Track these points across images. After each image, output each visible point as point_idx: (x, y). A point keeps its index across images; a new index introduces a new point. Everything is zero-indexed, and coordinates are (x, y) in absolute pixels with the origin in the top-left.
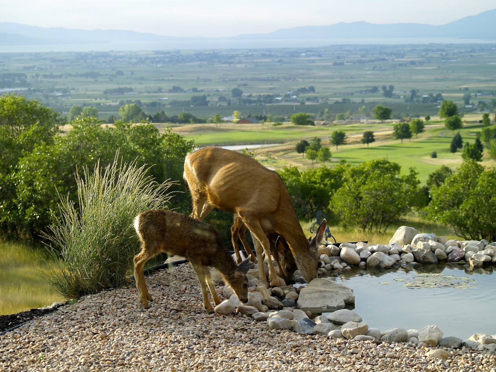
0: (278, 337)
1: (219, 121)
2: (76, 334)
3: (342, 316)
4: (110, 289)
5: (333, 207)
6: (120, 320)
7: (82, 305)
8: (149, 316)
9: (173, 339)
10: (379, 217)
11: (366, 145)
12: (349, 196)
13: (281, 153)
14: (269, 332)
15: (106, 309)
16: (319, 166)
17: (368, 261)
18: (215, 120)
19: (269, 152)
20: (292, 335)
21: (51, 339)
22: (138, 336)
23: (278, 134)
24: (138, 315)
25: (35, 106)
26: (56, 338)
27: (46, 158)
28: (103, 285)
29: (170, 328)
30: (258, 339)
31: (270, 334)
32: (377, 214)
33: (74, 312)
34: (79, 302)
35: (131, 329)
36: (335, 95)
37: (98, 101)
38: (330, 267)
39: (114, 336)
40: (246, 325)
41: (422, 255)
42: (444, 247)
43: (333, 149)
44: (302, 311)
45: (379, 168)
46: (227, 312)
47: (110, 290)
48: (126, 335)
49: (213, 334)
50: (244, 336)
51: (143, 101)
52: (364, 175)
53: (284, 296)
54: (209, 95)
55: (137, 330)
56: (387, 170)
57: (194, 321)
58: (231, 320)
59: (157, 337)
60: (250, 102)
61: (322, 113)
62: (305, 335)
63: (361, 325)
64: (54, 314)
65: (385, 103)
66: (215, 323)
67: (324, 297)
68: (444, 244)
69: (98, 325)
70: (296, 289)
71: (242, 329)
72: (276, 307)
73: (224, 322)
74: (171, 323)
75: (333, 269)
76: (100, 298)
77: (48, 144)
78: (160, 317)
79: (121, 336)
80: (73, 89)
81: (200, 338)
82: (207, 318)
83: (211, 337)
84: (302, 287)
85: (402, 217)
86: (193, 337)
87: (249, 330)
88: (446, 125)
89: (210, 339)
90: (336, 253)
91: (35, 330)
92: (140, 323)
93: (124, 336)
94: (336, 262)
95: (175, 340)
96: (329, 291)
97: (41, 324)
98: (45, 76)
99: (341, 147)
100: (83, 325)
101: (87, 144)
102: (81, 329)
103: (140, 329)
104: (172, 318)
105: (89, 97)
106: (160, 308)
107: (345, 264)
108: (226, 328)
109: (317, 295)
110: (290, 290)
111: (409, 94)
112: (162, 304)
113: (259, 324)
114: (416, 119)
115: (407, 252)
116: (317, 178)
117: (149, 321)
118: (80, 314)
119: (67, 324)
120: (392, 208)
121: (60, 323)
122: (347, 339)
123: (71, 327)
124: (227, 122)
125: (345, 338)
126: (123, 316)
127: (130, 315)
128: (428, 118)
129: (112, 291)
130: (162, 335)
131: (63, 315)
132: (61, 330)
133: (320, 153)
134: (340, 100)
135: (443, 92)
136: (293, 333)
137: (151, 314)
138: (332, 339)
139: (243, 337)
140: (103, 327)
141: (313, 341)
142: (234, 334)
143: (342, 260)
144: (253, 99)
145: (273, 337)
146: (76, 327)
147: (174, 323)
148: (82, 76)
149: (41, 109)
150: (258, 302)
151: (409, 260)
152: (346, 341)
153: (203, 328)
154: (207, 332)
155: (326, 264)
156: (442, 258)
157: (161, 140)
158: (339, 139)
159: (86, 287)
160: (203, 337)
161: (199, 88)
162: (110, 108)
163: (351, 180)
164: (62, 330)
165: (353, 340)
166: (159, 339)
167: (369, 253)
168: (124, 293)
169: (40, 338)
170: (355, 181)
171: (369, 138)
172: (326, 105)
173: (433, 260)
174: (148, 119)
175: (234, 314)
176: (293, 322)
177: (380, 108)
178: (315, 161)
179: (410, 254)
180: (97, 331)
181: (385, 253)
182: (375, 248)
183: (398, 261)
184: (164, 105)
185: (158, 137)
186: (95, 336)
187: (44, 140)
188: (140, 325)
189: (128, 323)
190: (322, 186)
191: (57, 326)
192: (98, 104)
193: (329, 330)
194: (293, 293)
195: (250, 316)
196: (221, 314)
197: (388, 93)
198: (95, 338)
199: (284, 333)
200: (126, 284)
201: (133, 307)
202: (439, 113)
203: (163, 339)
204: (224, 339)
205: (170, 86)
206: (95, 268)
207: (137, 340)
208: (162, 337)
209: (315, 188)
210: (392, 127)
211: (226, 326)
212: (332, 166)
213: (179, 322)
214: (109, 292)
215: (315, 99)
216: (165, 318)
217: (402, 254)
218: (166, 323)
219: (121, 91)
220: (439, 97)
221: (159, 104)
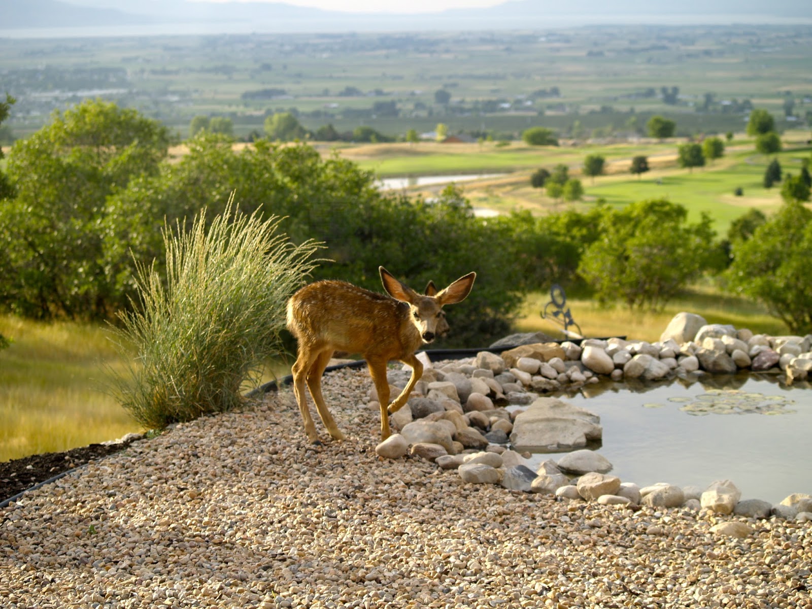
0: (474, 497)
1: (415, 139)
2: (151, 489)
3: (580, 461)
4: (214, 413)
5: (584, 271)
6: (223, 467)
7: (167, 439)
8: (271, 460)
9: (305, 500)
10: (654, 287)
11: (636, 177)
12: (609, 254)
13: (509, 188)
14: (461, 488)
15: (204, 447)
16: (565, 208)
17: (626, 368)
18: (408, 136)
19: (489, 186)
20: (497, 494)
21: (112, 499)
22: (250, 493)
23: (504, 159)
24: (254, 458)
25: (132, 118)
26: (119, 497)
27: (148, 196)
28: (203, 407)
29: (302, 481)
30: (442, 501)
31: (463, 492)
32: (651, 282)
33: (152, 452)
34: (164, 435)
35: (240, 482)
36: (590, 100)
37: (233, 109)
38: (565, 378)
39: (211, 494)
40: (425, 476)
41: (711, 360)
42: (746, 346)
43: (586, 182)
44: (516, 454)
45: (654, 212)
46: (395, 455)
47: (214, 416)
48: (232, 493)
49: (370, 491)
50: (419, 495)
51: (302, 109)
52: (632, 223)
53: (490, 425)
54: (400, 101)
55: (250, 484)
56: (667, 215)
57: (342, 470)
58: (401, 468)
59: (281, 496)
60: (462, 110)
61: (570, 129)
62: (519, 494)
63: (609, 478)
64: (120, 455)
65: (666, 114)
66: (376, 472)
67: (553, 429)
68: (746, 342)
69: (188, 475)
70: (509, 414)
71: (417, 483)
72: (476, 444)
73: (390, 470)
74: (304, 473)
75: (570, 381)
76: (197, 428)
77: (151, 175)
78: (288, 462)
79: (223, 494)
80: (196, 91)
81: (349, 498)
82: (363, 463)
83: (367, 497)
84: (519, 412)
85: (689, 286)
86: (338, 497)
87: (428, 485)
88: (758, 147)
89: (366, 500)
90: (576, 356)
91: (88, 482)
92: (256, 472)
93: (228, 493)
94: (575, 370)
95: (309, 502)
96: (560, 420)
97: (98, 472)
98: (154, 72)
99: (599, 179)
100: (164, 474)
101: (209, 174)
102: (160, 481)
103: (255, 482)
104: (308, 463)
105: (220, 102)
106: (289, 446)
107: (589, 374)
108: (392, 481)
109: (541, 426)
110: (500, 415)
111: (701, 100)
112: (293, 439)
113: (445, 474)
114: (712, 138)
115: (688, 354)
116: (560, 227)
117: (269, 468)
118: (162, 455)
119: (140, 472)
120: (674, 274)
121: (129, 470)
122: (586, 502)
123: (146, 477)
124: (428, 140)
125: (583, 499)
126: (230, 461)
127: (241, 458)
128: (730, 136)
129: (217, 416)
130: (289, 491)
131: (135, 456)
132: (129, 482)
133: (567, 188)
134: (597, 107)
135: (752, 96)
136: (500, 489)
137: (274, 456)
138: (561, 500)
139: (418, 498)
140: (197, 477)
141: (531, 504)
142: (404, 492)
143: (584, 367)
144: (467, 106)
145: (466, 497)
146: (153, 477)
147: (309, 473)
148: (209, 71)
149: (141, 122)
150: (447, 437)
151: (691, 368)
152: (584, 504)
153: (355, 481)
154: (360, 488)
155: (558, 373)
156: (743, 365)
157: (323, 169)
158: (596, 167)
159: (175, 410)
160: (355, 497)
161: (386, 90)
162: (250, 119)
163: (612, 230)
164: (131, 482)
165: (596, 503)
166: (283, 500)
167: (628, 355)
168: (234, 421)
169: (93, 495)
170: (618, 231)
171: (641, 166)
172: (575, 116)
173: (728, 366)
174: (307, 136)
175: (407, 457)
176: (499, 472)
177: (658, 121)
178: (559, 200)
179: (693, 358)
180: (186, 485)
181: (653, 355)
182: (637, 347)
183: (673, 369)
184: (332, 116)
185: (319, 165)
186: (182, 493)
187: (146, 169)
188: (256, 475)
189: (236, 472)
190: (568, 240)
191: (123, 476)
192: (233, 114)
193: (558, 486)
194: (504, 422)
195: (433, 460)
196: (385, 457)
197: (671, 97)
198: (182, 497)
199: (486, 489)
200: (239, 406)
201: (247, 445)
202: (747, 128)
203: (290, 499)
204: (387, 501)
205: (342, 86)
206: (189, 380)
207: (248, 500)
208: (289, 496)
209: (557, 243)
210: (676, 150)
211: (392, 477)
212: (583, 208)
213: (317, 470)
214: (212, 418)
215: (560, 106)
216: (296, 463)
217: (680, 358)
218: (296, 473)
219: (267, 94)
220: (747, 105)
221: (326, 114)
